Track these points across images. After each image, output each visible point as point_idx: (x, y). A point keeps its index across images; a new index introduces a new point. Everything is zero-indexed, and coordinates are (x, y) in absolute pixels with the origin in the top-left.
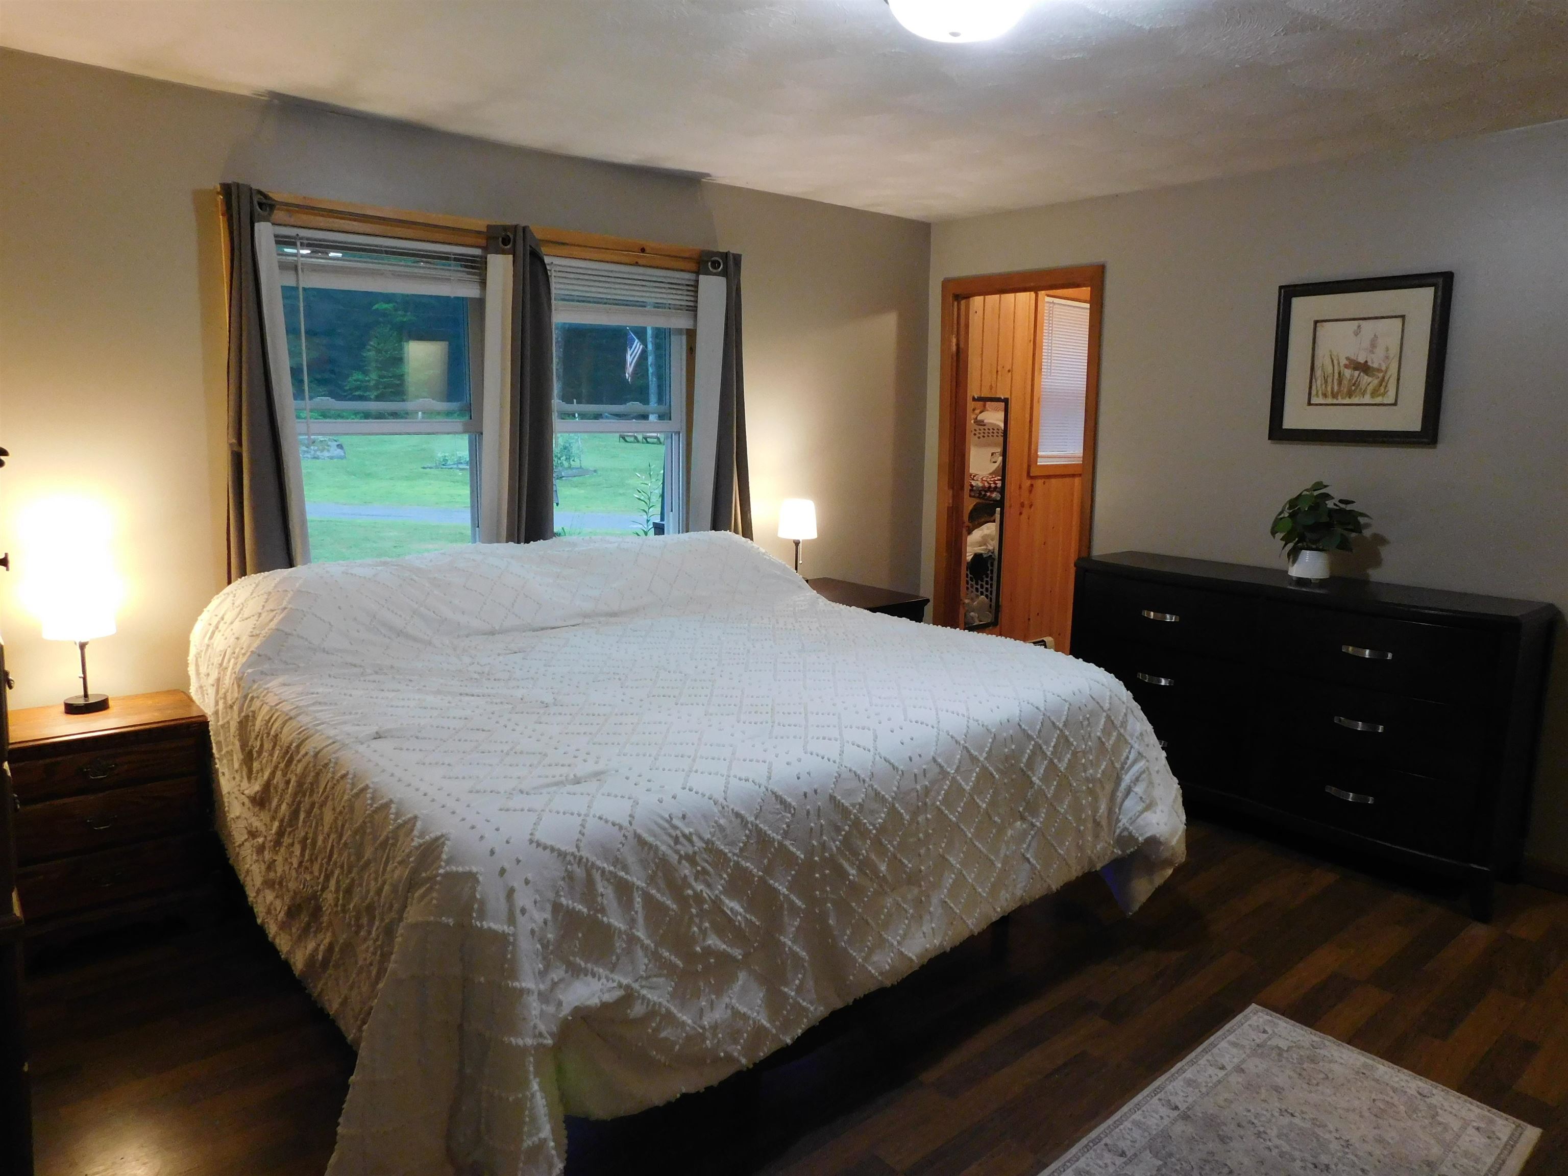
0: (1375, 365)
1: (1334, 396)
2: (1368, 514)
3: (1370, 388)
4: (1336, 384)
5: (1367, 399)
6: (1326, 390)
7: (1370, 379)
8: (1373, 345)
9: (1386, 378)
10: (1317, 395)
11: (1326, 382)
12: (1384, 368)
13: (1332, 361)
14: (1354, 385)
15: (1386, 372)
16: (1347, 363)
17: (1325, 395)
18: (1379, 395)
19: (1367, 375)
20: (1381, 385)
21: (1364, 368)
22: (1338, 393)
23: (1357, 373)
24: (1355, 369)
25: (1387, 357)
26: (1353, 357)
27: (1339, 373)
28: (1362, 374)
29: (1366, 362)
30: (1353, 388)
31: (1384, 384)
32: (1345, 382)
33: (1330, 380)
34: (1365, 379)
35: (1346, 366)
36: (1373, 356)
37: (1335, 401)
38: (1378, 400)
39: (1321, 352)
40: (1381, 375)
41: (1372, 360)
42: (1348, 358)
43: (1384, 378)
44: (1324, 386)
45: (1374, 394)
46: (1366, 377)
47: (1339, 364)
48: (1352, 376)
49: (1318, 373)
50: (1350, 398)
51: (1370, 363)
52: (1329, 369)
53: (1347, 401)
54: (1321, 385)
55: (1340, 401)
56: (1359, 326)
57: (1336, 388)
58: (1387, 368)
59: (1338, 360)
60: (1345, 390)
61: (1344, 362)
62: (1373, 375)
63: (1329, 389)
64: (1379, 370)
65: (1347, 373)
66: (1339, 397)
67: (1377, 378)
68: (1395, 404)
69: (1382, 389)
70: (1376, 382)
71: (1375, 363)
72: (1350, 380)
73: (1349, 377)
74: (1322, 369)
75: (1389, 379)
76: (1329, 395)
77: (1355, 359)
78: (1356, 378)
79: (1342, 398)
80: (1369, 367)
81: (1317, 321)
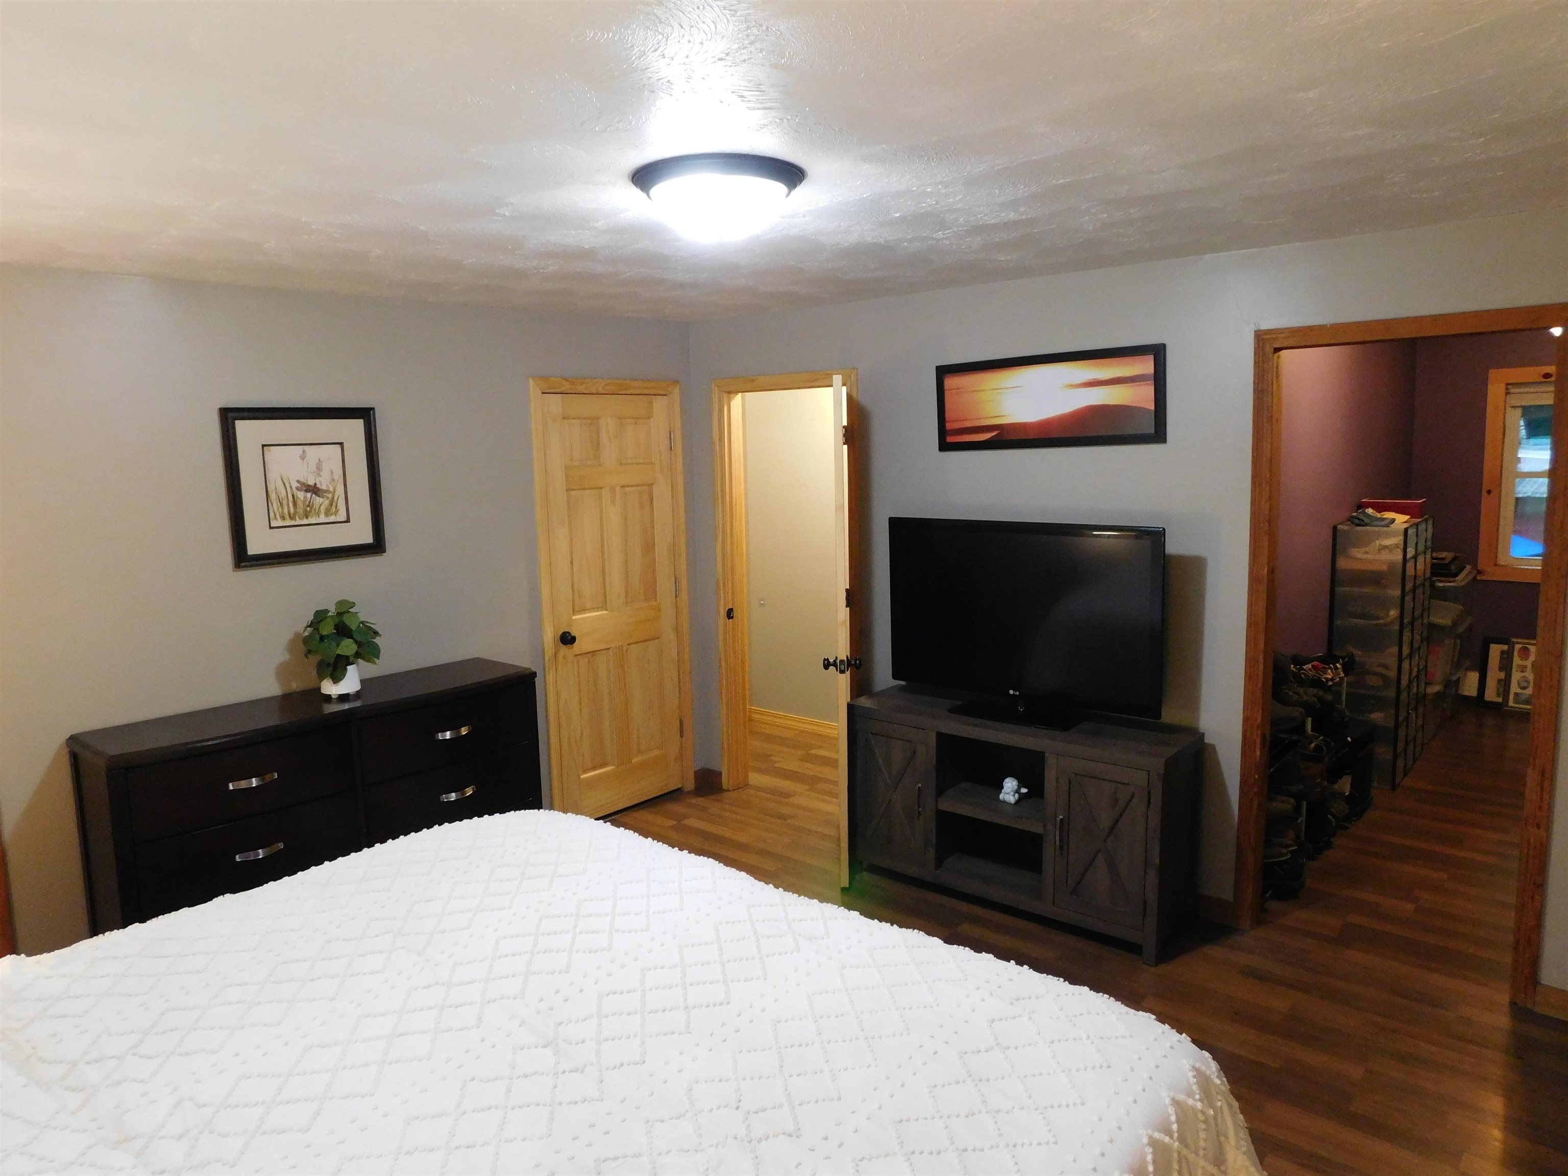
0: (324, 487)
1: (292, 518)
3: (323, 508)
4: (291, 505)
5: (322, 519)
6: (283, 512)
7: (321, 500)
8: (319, 468)
9: (336, 498)
10: (276, 519)
11: (281, 504)
12: (331, 489)
13: (284, 484)
14: (308, 506)
15: (334, 492)
16: (299, 485)
17: (283, 518)
18: (332, 514)
19: (319, 497)
20: (331, 505)
21: (314, 490)
22: (295, 513)
23: (309, 495)
24: (307, 491)
25: (333, 480)
26: (303, 480)
27: (293, 496)
28: (314, 495)
29: (315, 484)
30: (308, 509)
31: (334, 504)
32: (300, 504)
33: (285, 502)
34: (318, 500)
35: (297, 488)
36: (321, 479)
37: (293, 523)
38: (332, 519)
39: (272, 476)
40: (330, 496)
41: (320, 482)
42: (298, 482)
43: (333, 497)
44: (280, 509)
45: (327, 513)
46: (317, 498)
47: (291, 487)
48: (305, 497)
49: (273, 496)
50: (307, 518)
51: (318, 486)
52: (283, 493)
53: (305, 522)
54: (278, 509)
55: (298, 522)
56: (304, 451)
57: (292, 510)
58: (334, 489)
59: (290, 483)
60: (302, 512)
61: (295, 485)
62: (323, 497)
63: (286, 511)
64: (328, 491)
65: (301, 495)
66: (297, 518)
67: (328, 498)
68: (348, 521)
69: (333, 509)
70: (327, 502)
71: (323, 485)
72: (304, 502)
73: (302, 499)
74: (276, 493)
75: (338, 499)
76: (287, 517)
77: (305, 482)
78: (309, 500)
79: (300, 519)
80: (318, 489)
81: (263, 446)
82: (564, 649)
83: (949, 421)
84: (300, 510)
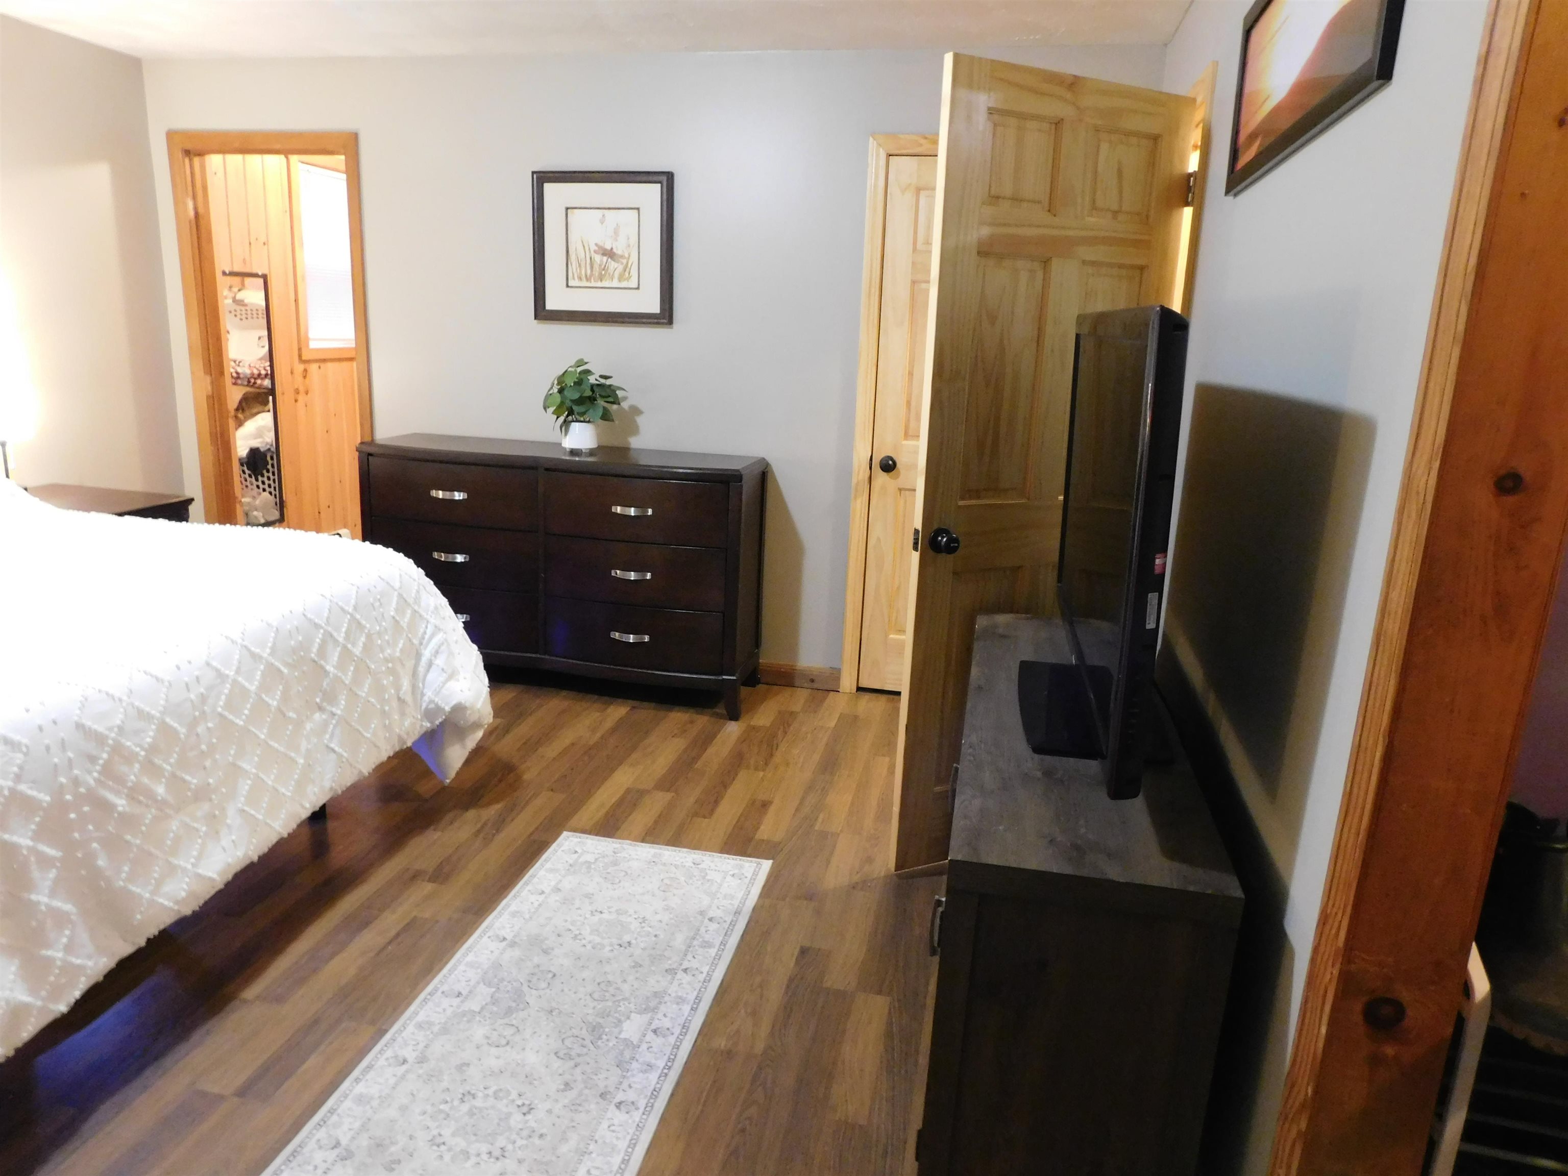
0: (620, 252)
1: (588, 279)
2: (624, 388)
3: (616, 275)
4: (588, 266)
5: (615, 284)
6: (581, 274)
7: (616, 265)
8: (616, 232)
9: (629, 265)
10: (574, 278)
11: (580, 266)
12: (627, 255)
13: (584, 247)
14: (604, 270)
15: (628, 259)
16: (596, 248)
17: (580, 279)
18: (625, 280)
19: (614, 261)
20: (625, 271)
21: (610, 254)
22: (592, 275)
23: (605, 258)
24: (604, 254)
25: (629, 246)
26: (601, 244)
27: (591, 258)
28: (609, 260)
29: (612, 249)
30: (603, 272)
31: (628, 270)
32: (596, 267)
33: (583, 263)
34: (613, 265)
35: (595, 252)
36: (617, 244)
37: (589, 284)
38: (624, 284)
39: (573, 237)
40: (625, 261)
41: (617, 247)
42: (596, 245)
43: (627, 263)
44: (579, 269)
45: (620, 278)
46: (613, 262)
47: (589, 249)
48: (601, 261)
49: (573, 257)
50: (601, 281)
51: (615, 250)
52: (582, 254)
53: (599, 284)
54: (576, 269)
55: (593, 284)
56: (603, 216)
57: (589, 272)
58: (629, 256)
59: (589, 245)
60: (597, 274)
61: (594, 248)
62: (618, 262)
63: (584, 272)
64: (622, 257)
65: (598, 258)
66: (592, 280)
67: (622, 263)
68: (638, 288)
69: (627, 274)
70: (621, 268)
71: (618, 251)
72: (600, 265)
73: (599, 263)
74: (576, 255)
75: (631, 266)
76: (584, 279)
77: (603, 245)
78: (604, 263)
79: (595, 281)
80: (614, 254)
81: (567, 209)
84: (596, 274)
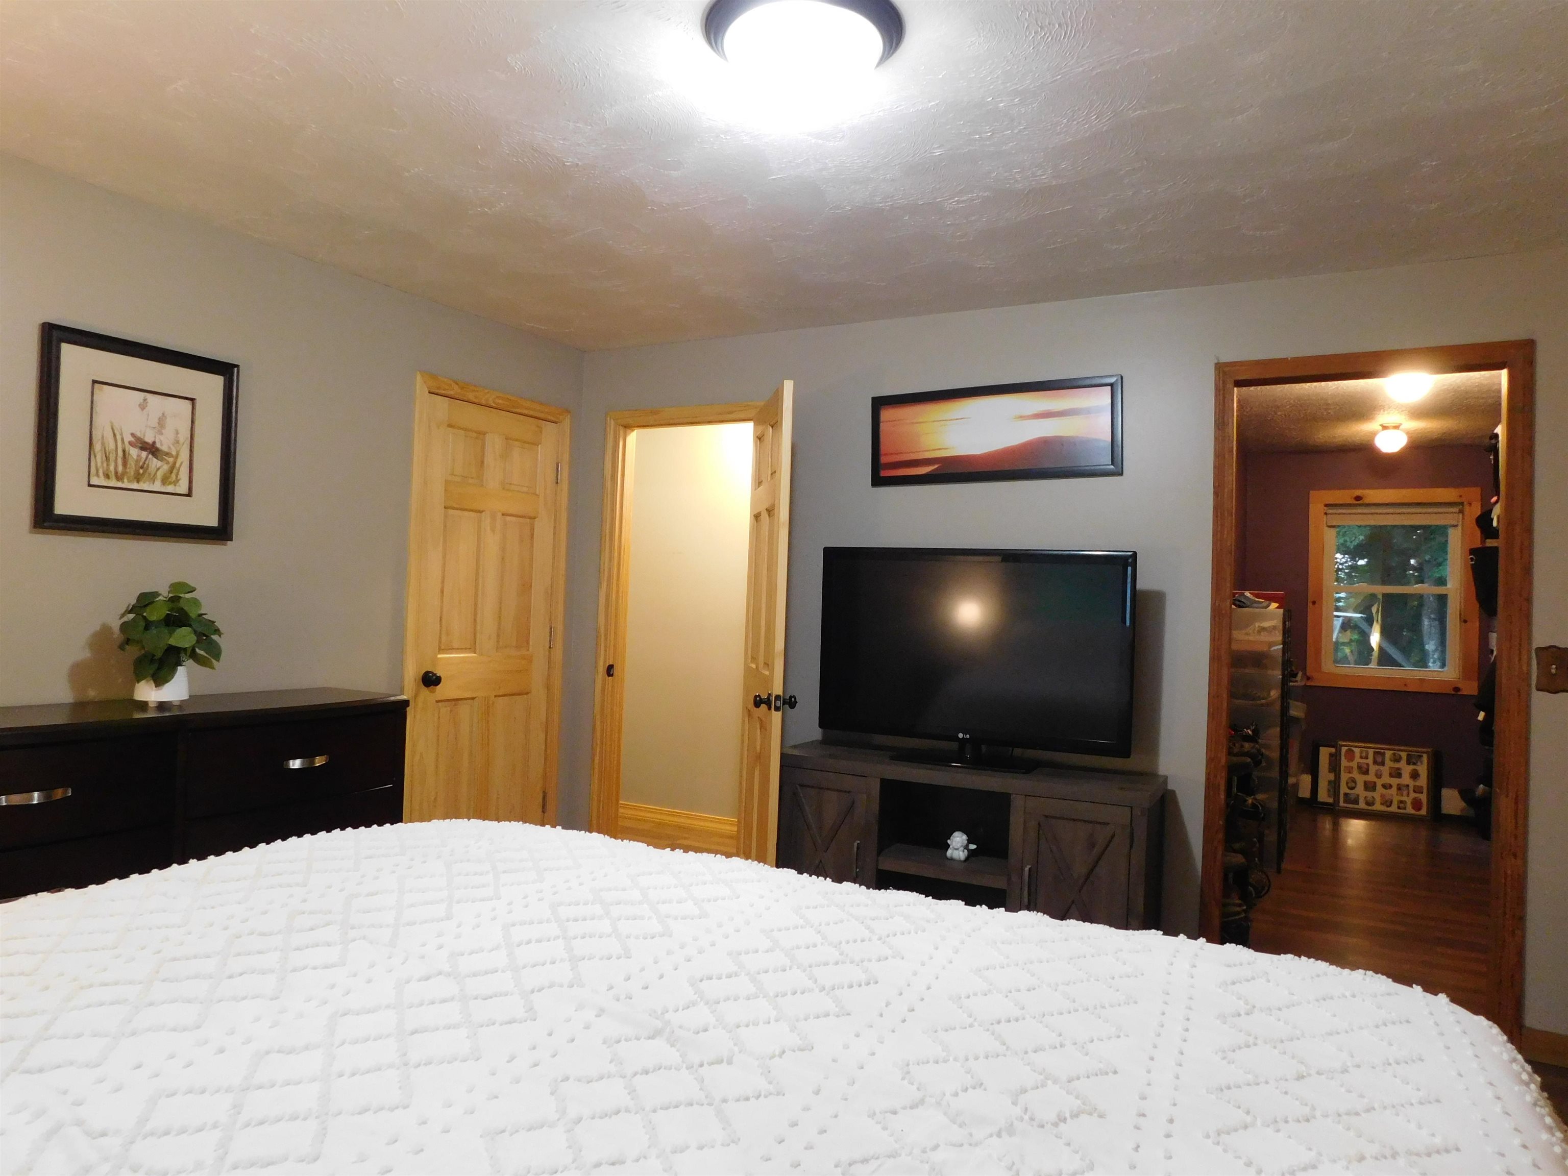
0: (164, 448)
1: (119, 478)
3: (160, 474)
4: (120, 461)
5: (157, 487)
6: (108, 469)
7: (159, 464)
8: (161, 423)
9: (177, 465)
10: (97, 475)
11: (107, 458)
12: (174, 453)
13: (115, 435)
14: (142, 467)
15: (177, 457)
16: (132, 439)
17: (107, 476)
18: (170, 483)
19: (157, 458)
20: (171, 472)
21: (152, 449)
22: (124, 473)
23: (144, 454)
24: (143, 449)
25: (178, 442)
26: (138, 434)
27: (124, 451)
28: (150, 456)
29: (154, 443)
30: (141, 471)
31: (175, 471)
32: (131, 463)
33: (112, 457)
34: (154, 463)
35: (130, 443)
36: (162, 438)
37: (119, 485)
38: (170, 489)
39: (101, 421)
40: (171, 460)
41: (161, 441)
42: (132, 435)
43: (175, 463)
44: (105, 465)
45: (165, 481)
46: (154, 459)
47: (123, 440)
48: (139, 456)
49: (98, 447)
50: (138, 482)
51: (158, 445)
52: (112, 446)
53: (135, 486)
54: (102, 463)
55: (126, 485)
56: (145, 400)
57: (120, 468)
58: (178, 454)
59: (121, 434)
60: (132, 473)
61: (128, 438)
62: (162, 460)
63: (112, 468)
64: (168, 454)
65: (134, 452)
66: (125, 480)
67: (168, 463)
68: (189, 495)
69: (173, 476)
70: (166, 467)
71: (164, 444)
72: (137, 461)
73: (135, 457)
74: (103, 444)
75: (180, 466)
76: (112, 475)
77: (142, 437)
78: (143, 460)
79: (129, 482)
80: (157, 450)
81: (94, 382)
82: (425, 691)
83: (886, 455)
84: (131, 471)
